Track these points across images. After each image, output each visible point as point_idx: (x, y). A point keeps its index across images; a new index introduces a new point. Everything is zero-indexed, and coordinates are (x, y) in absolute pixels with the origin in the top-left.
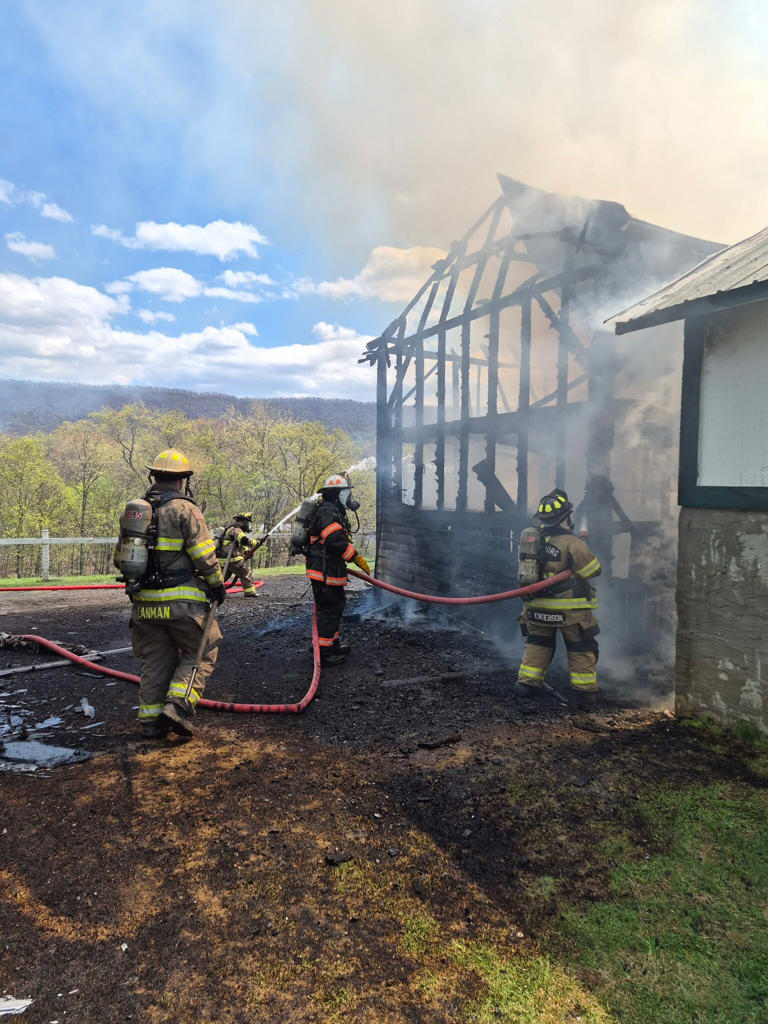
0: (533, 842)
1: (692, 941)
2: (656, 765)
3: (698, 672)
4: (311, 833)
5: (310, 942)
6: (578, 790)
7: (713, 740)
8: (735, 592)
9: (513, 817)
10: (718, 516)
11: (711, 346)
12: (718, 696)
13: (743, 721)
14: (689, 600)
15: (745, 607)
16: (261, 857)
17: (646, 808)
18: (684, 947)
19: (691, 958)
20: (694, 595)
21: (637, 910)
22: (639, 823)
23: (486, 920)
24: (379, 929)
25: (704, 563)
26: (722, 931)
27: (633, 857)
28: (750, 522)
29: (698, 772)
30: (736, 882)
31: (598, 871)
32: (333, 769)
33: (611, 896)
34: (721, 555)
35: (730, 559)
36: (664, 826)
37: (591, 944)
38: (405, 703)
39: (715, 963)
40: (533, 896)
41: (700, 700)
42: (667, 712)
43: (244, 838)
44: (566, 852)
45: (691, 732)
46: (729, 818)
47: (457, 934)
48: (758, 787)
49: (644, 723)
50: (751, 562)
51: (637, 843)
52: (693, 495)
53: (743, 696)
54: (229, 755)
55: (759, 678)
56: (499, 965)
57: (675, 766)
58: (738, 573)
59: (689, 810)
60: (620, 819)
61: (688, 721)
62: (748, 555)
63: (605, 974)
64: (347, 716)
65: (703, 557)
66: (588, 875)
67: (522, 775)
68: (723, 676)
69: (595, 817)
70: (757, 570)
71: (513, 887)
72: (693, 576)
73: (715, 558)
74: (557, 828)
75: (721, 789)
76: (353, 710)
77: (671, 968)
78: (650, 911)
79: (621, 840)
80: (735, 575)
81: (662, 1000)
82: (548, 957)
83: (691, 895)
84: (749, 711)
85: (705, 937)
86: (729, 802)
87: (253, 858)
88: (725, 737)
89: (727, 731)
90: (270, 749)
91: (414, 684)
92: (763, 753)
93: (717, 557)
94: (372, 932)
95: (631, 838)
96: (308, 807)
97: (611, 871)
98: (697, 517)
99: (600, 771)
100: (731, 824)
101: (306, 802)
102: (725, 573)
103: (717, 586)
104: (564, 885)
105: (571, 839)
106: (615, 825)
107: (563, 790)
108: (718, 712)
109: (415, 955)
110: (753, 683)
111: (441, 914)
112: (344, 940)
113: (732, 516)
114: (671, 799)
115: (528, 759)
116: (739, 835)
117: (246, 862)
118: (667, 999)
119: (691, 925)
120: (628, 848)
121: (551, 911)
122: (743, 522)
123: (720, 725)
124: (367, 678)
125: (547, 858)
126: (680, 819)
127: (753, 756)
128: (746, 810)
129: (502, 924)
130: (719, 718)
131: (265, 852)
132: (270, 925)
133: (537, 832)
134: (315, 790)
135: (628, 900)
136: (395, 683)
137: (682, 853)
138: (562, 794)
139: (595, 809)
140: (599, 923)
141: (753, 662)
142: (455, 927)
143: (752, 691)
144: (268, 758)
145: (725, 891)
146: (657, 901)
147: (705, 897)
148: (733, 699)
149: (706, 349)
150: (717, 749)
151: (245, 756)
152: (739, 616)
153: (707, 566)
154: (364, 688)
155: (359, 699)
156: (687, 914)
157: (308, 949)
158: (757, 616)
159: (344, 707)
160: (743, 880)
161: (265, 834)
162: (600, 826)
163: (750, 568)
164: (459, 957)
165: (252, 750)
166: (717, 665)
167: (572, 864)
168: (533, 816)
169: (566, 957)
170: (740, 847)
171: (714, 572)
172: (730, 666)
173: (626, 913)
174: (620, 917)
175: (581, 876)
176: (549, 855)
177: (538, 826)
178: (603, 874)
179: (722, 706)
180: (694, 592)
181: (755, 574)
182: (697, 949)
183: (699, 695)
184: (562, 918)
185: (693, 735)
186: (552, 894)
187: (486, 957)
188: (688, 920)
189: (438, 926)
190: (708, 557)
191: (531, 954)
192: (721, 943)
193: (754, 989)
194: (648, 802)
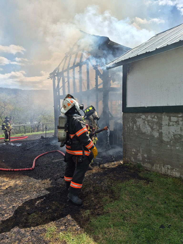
0: (85, 200)
1: (122, 223)
2: (117, 176)
3: (128, 152)
4: (25, 206)
5: (18, 239)
6: (98, 185)
7: (131, 169)
8: (135, 133)
9: (81, 194)
10: (131, 114)
11: (129, 72)
12: (132, 158)
13: (138, 163)
14: (125, 135)
15: (138, 136)
16: (8, 215)
17: (114, 188)
18: (121, 225)
19: (122, 228)
20: (126, 134)
21: (110, 216)
22: (112, 192)
23: (70, 225)
24: (40, 232)
25: (128, 126)
26: (130, 219)
27: (110, 202)
28: (138, 115)
29: (127, 177)
30: (134, 206)
31: (101, 207)
32: (34, 186)
33: (103, 213)
34: (132, 124)
35: (134, 125)
36: (118, 192)
37: (97, 228)
38: (58, 166)
39: (128, 228)
40: (84, 216)
41: (128, 159)
42: (121, 162)
43: (4, 209)
44: (94, 202)
45: (127, 167)
46: (134, 189)
47: (62, 230)
48: (140, 180)
49: (116, 166)
50: (138, 125)
51: (111, 198)
52: (125, 109)
53: (138, 157)
54: (5, 185)
55: (141, 153)
56: (72, 238)
57: (122, 176)
58: (136, 128)
59: (124, 187)
60: (108, 192)
61: (126, 164)
62: (138, 123)
63: (100, 236)
64: (42, 171)
65: (128, 125)
66: (98, 208)
67: (85, 182)
68: (133, 153)
69: (101, 192)
70: (140, 127)
71: (79, 214)
72: (126, 129)
73: (131, 125)
74: (92, 196)
75: (132, 181)
76: (44, 169)
77: (117, 232)
78: (113, 216)
79: (107, 198)
80: (135, 129)
81: (114, 241)
82: (86, 233)
83: (123, 210)
84: (139, 161)
85: (126, 221)
86: (134, 184)
87: (6, 215)
88: (134, 168)
89: (135, 166)
90: (17, 182)
91: (61, 161)
92: (142, 171)
93: (131, 124)
94: (38, 233)
95: (110, 197)
96: (25, 198)
97: (104, 206)
98: (126, 115)
99: (104, 179)
100: (134, 190)
101: (25, 197)
102: (133, 128)
103: (131, 131)
104: (92, 212)
105: (95, 199)
106: (106, 194)
107: (94, 185)
108: (133, 162)
109: (49, 239)
110: (140, 154)
111: (58, 225)
112: (28, 237)
113: (134, 114)
114: (120, 185)
115: (87, 178)
116: (135, 193)
117: (3, 217)
118: (115, 241)
119: (123, 219)
120: (109, 200)
121: (88, 219)
122: (137, 116)
123: (133, 165)
124: (49, 160)
125: (88, 204)
126: (122, 190)
127: (140, 172)
128: (138, 186)
129: (74, 225)
130: (132, 163)
131: (10, 213)
132: (7, 236)
133: (87, 198)
134: (28, 193)
135: (108, 214)
136: (56, 161)
137: (122, 199)
138: (94, 186)
139: (102, 189)
140: (100, 221)
141: (140, 149)
142: (61, 228)
143: (140, 156)
144: (16, 185)
145: (131, 208)
146: (115, 213)
147: (127, 210)
148: (135, 158)
149: (127, 73)
150: (132, 171)
151: (10, 185)
152: (137, 138)
153: (129, 127)
154: (48, 163)
155: (46, 166)
156: (122, 216)
157: (17, 242)
158: (140, 138)
159: (42, 168)
160: (136, 204)
161: (11, 207)
162: (103, 194)
163: (138, 127)
164: (61, 237)
165: (12, 183)
166: (132, 150)
167: (94, 205)
168: (86, 193)
169: (90, 232)
170: (136, 196)
171: (130, 128)
172: (135, 150)
173: (107, 218)
174: (105, 219)
175: (97, 209)
176: (89, 204)
177: (87, 196)
178: (102, 207)
179: (133, 160)
180: (126, 133)
181: (139, 128)
182: (124, 225)
183: (128, 158)
184: (91, 221)
185: (127, 168)
186: (89, 215)
187: (68, 236)
188: (122, 217)
189: (57, 229)
190: (129, 124)
191: (81, 233)
192: (130, 223)
193: (137, 235)
194: (115, 186)
